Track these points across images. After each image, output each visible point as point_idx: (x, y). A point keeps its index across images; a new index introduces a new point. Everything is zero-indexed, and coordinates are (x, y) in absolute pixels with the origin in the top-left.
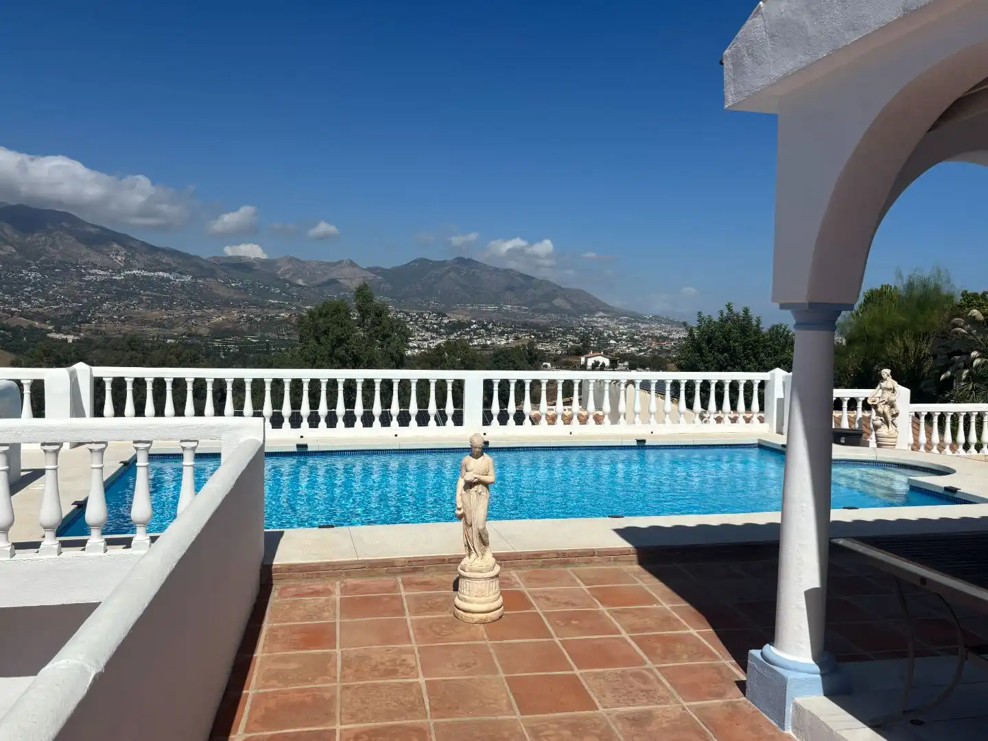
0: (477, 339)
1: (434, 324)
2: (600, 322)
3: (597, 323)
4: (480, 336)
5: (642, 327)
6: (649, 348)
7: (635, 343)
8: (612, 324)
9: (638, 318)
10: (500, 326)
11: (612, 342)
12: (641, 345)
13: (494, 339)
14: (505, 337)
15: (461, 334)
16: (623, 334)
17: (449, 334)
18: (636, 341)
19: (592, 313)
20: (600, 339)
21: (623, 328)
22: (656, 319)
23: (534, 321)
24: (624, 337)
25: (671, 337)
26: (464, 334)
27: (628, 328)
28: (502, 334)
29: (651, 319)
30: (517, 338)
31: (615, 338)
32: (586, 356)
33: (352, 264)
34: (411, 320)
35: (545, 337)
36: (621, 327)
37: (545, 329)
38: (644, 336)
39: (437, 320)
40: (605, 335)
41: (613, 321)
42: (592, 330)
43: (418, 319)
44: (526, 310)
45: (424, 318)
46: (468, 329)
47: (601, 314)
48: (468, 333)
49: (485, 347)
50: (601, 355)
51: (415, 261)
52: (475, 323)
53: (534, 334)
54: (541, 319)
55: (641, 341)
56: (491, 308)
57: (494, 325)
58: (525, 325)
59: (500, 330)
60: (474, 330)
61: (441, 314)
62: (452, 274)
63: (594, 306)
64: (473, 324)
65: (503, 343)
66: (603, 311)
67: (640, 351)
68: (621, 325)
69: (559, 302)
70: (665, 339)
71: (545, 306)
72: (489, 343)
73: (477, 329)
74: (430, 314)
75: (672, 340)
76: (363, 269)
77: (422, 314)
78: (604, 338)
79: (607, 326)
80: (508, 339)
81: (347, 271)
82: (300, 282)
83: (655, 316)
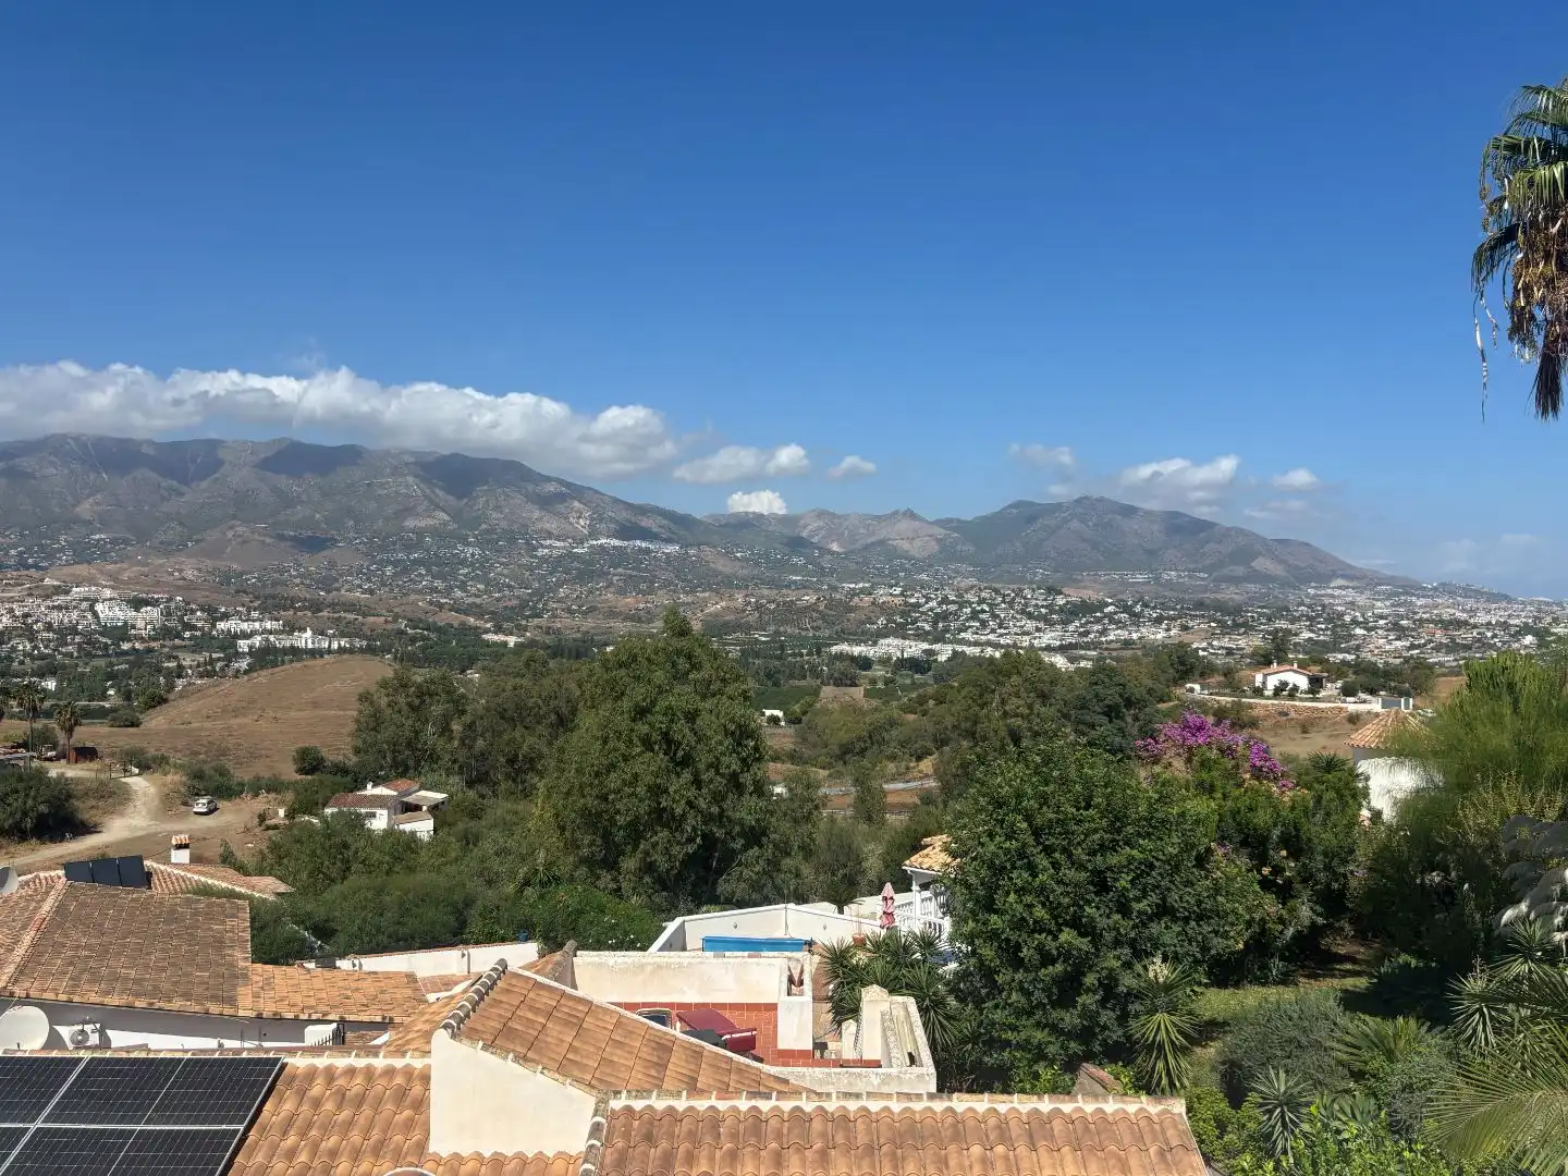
0: (1114, 630)
1: (1042, 606)
2: (1339, 597)
3: (1332, 596)
4: (1120, 625)
5: (1419, 603)
6: (1431, 641)
7: (1401, 632)
8: (1361, 600)
9: (1411, 588)
10: (1154, 608)
11: (1359, 631)
12: (1413, 637)
13: (1144, 630)
14: (1164, 626)
15: (1088, 622)
16: (1381, 617)
17: (1065, 623)
18: (1403, 629)
19: (1323, 579)
20: (1335, 626)
21: (1382, 607)
22: (1446, 589)
23: (1219, 596)
24: (1382, 622)
25: (1472, 621)
26: (1091, 622)
27: (1393, 605)
28: (1158, 621)
29: (1435, 589)
30: (1185, 628)
31: (1364, 625)
32: (1267, 671)
33: (911, 515)
34: (1003, 602)
35: (1236, 626)
36: (1379, 604)
37: (1237, 611)
38: (1421, 620)
39: (1045, 600)
40: (1347, 618)
41: (1362, 593)
42: (1323, 610)
43: (1014, 599)
44: (1203, 579)
45: (1025, 598)
46: (1098, 614)
47: (1340, 582)
48: (1098, 621)
49: (1127, 644)
50: (1294, 670)
51: (1010, 506)
52: (1111, 604)
53: (1218, 622)
54: (1230, 594)
55: (1413, 630)
56: (1140, 578)
57: (1145, 605)
58: (1200, 605)
59: (1155, 615)
60: (1110, 616)
61: (1053, 590)
62: (1075, 524)
63: (1324, 570)
64: (1107, 605)
65: (1159, 636)
66: (1343, 576)
67: (1413, 647)
68: (1377, 600)
69: (1262, 564)
70: (1460, 624)
71: (1240, 571)
72: (1135, 636)
73: (1115, 613)
74: (1034, 590)
75: (1475, 627)
76: (931, 523)
77: (1021, 590)
78: (1344, 625)
79: (1352, 603)
80: (1168, 630)
81: (904, 526)
82: (835, 547)
83: (1444, 584)
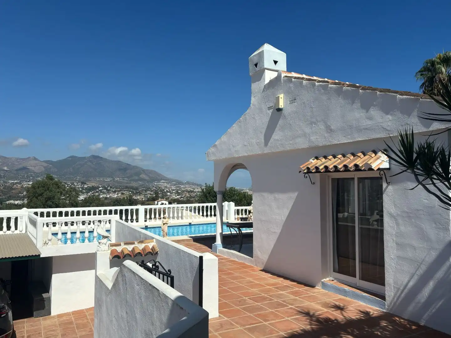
0: (102, 194)
1: (80, 188)
2: (162, 185)
3: (161, 185)
4: (104, 193)
5: (182, 186)
6: (185, 196)
7: (178, 194)
8: (168, 186)
9: (180, 183)
10: (114, 188)
11: (168, 194)
12: (181, 195)
13: (111, 195)
14: (116, 193)
15: (94, 192)
16: (173, 190)
17: (88, 193)
18: (179, 193)
19: (159, 181)
20: (163, 193)
21: (173, 188)
22: (188, 183)
23: (131, 185)
24: (174, 191)
25: (194, 191)
26: (95, 192)
27: (176, 187)
28: (115, 192)
29: (185, 183)
30: (122, 194)
31: (170, 192)
32: (158, 201)
33: (35, 159)
34: (68, 186)
35: (137, 193)
36: (173, 187)
37: (137, 189)
38: (183, 190)
39: (81, 186)
40: (165, 191)
41: (168, 184)
42: (159, 188)
43: (71, 185)
44: (127, 180)
45: (74, 185)
46: (97, 190)
47: (163, 181)
48: (97, 192)
49: (106, 198)
50: (165, 200)
51: (69, 157)
52: (101, 187)
53: (132, 192)
54: (134, 184)
55: (181, 193)
56: (108, 180)
57: (111, 187)
58: (127, 187)
59: (114, 190)
60: (101, 191)
61: (83, 183)
62: (89, 164)
63: (158, 177)
64: (100, 187)
65: (115, 196)
66: (164, 180)
67: (181, 197)
68: (172, 186)
69: (143, 176)
70: (192, 192)
71: (136, 178)
72: (108, 196)
73: (102, 190)
74: (77, 183)
75: (195, 192)
76: (42, 161)
77: (73, 183)
78: (165, 192)
79: (166, 187)
80: (118, 194)
81: (33, 162)
82: (6, 168)
83: (187, 182)
